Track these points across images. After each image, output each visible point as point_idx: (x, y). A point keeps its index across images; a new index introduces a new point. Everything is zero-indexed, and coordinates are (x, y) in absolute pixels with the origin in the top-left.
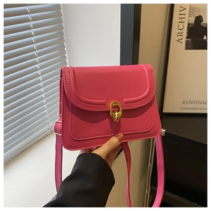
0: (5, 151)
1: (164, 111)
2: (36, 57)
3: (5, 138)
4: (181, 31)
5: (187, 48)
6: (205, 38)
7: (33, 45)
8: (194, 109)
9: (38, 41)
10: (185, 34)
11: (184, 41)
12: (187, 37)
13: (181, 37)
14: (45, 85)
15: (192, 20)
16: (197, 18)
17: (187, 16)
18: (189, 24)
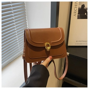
0: (2, 63)
1: (68, 45)
2: (14, 22)
3: (2, 57)
4: (75, 11)
5: (78, 18)
6: (86, 14)
7: (13, 17)
8: (81, 44)
9: (15, 15)
10: (77, 12)
11: (77, 15)
12: (78, 14)
13: (76, 14)
14: (18, 35)
15: (80, 6)
16: (82, 5)
17: (78, 5)
18: (79, 8)
